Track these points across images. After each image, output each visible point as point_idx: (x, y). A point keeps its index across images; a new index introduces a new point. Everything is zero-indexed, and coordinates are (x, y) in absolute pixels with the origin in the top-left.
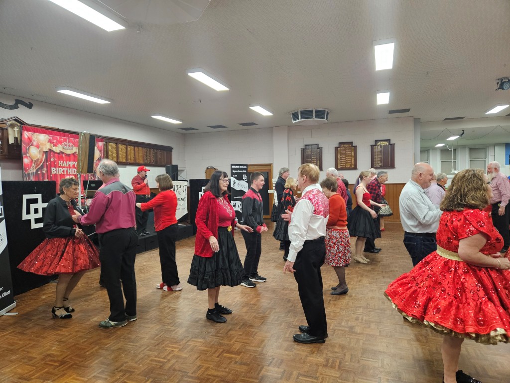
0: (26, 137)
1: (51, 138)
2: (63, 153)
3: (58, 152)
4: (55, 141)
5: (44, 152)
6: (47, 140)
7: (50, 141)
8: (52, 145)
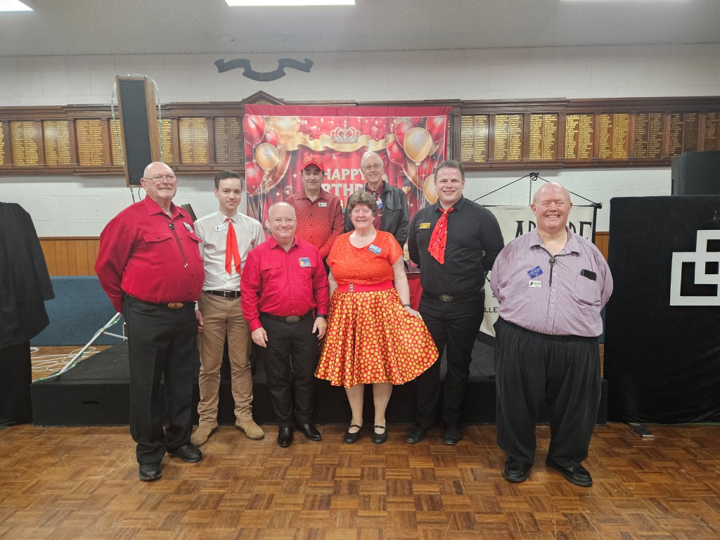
0: (253, 126)
1: (306, 122)
2: (332, 151)
3: (321, 149)
4: (314, 128)
5: (288, 153)
6: (297, 127)
7: (304, 130)
8: (307, 137)
